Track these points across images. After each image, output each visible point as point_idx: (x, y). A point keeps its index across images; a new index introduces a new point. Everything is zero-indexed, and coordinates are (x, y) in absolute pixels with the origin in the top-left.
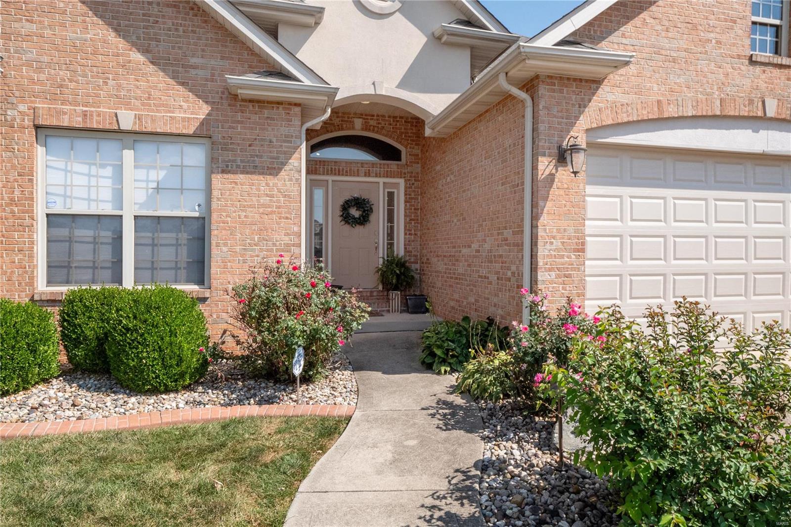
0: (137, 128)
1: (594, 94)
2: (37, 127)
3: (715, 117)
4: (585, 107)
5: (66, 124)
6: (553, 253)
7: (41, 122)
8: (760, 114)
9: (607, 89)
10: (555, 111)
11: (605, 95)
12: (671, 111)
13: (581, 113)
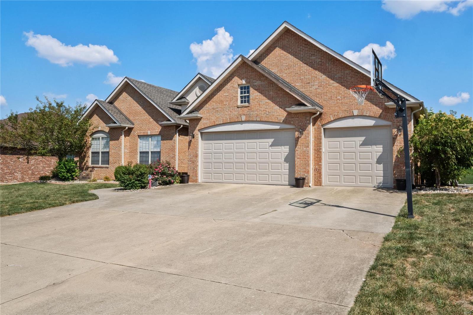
0: (151, 134)
1: (200, 122)
2: (138, 136)
3: (228, 123)
4: (198, 125)
5: (141, 135)
6: (191, 158)
7: (139, 135)
8: (241, 120)
9: (203, 120)
10: (192, 127)
11: (202, 121)
12: (217, 123)
13: (197, 126)
